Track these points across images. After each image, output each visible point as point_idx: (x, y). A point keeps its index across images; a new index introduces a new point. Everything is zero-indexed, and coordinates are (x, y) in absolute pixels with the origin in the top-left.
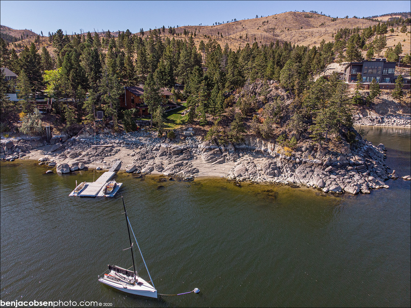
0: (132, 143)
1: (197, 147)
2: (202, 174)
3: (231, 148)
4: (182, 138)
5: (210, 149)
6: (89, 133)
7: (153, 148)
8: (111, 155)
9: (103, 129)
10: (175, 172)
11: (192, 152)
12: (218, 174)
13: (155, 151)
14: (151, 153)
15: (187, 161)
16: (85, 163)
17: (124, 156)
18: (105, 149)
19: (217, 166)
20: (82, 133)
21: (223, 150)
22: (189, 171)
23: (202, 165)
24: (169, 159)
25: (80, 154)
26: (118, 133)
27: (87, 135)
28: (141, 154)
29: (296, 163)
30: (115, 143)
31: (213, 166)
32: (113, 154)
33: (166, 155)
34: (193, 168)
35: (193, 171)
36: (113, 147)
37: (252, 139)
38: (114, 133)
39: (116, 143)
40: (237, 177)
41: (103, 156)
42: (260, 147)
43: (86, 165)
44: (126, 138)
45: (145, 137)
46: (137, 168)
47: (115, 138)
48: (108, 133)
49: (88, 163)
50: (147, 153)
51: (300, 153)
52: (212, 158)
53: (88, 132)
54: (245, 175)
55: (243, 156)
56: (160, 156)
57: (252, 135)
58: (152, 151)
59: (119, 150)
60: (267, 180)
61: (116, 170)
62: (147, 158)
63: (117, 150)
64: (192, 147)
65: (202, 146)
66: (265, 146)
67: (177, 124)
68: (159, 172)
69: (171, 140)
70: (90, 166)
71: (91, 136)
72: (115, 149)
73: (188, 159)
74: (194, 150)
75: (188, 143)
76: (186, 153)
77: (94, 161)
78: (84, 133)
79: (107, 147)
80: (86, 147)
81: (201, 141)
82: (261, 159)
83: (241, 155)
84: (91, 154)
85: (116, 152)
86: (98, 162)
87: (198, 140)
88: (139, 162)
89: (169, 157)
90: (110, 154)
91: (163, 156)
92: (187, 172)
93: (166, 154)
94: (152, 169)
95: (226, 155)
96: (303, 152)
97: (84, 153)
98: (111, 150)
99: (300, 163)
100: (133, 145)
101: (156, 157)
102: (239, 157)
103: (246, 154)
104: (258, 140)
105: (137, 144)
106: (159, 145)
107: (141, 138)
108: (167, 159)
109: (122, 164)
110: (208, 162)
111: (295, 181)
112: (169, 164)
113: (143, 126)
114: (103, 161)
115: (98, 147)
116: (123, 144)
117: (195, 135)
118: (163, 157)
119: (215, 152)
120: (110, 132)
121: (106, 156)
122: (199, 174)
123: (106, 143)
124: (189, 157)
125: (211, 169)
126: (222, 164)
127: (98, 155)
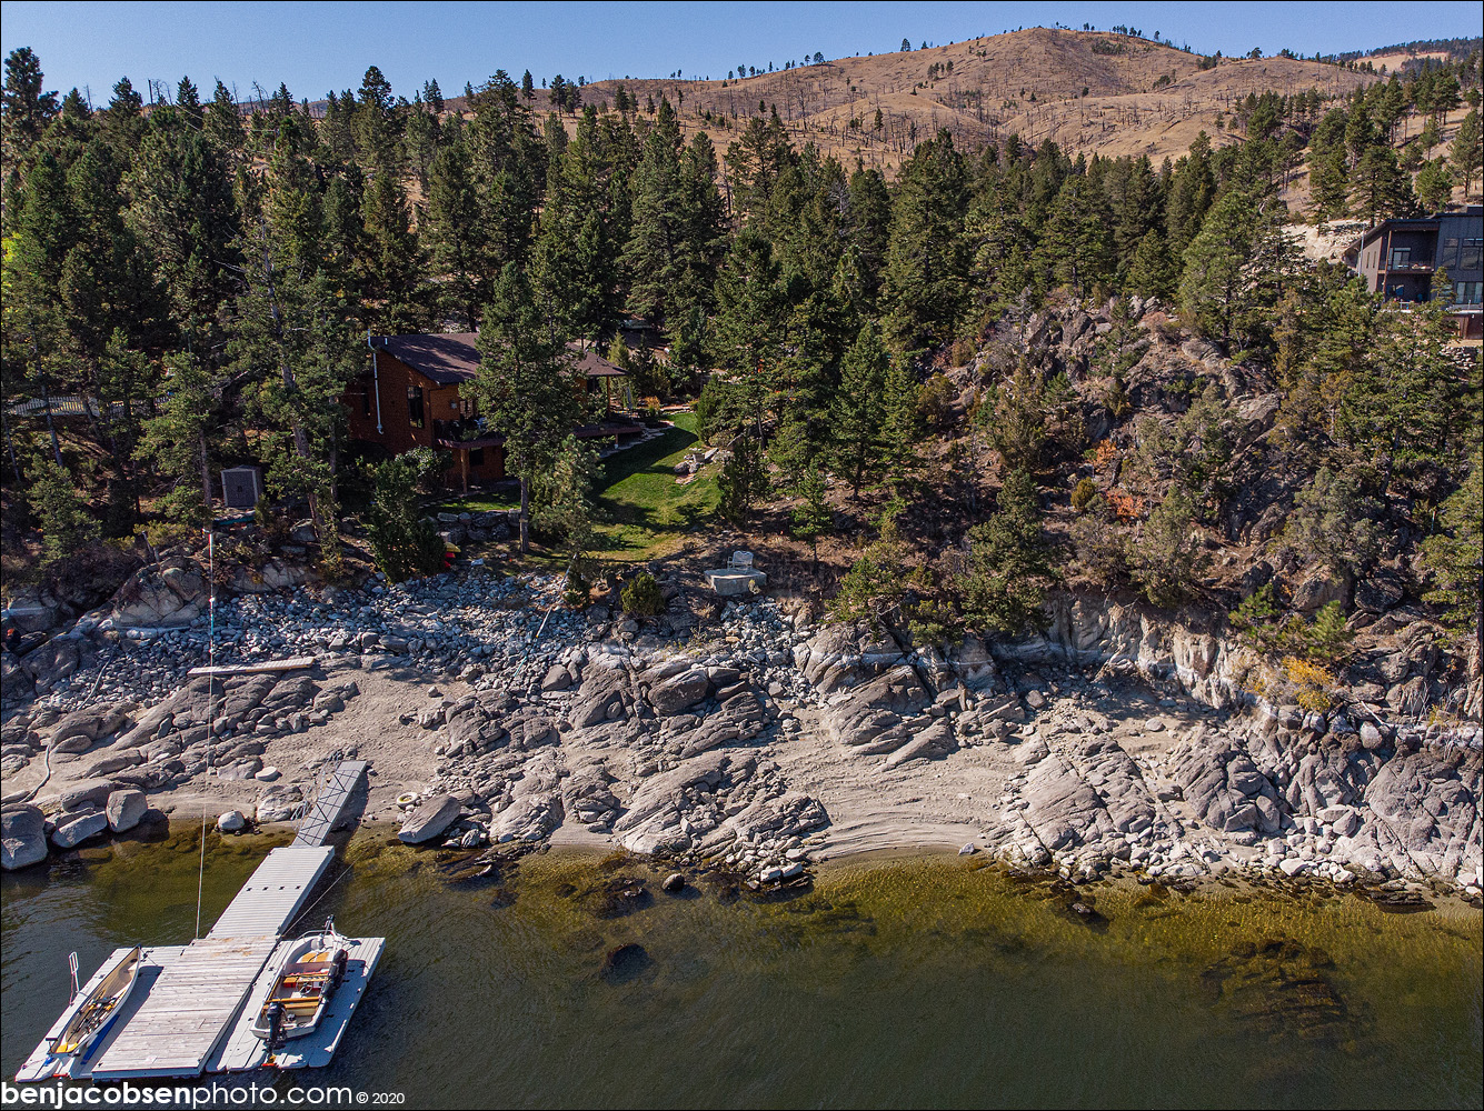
0: (424, 647)
1: (790, 661)
2: (852, 835)
3: (977, 661)
4: (703, 613)
5: (863, 672)
6: (178, 595)
7: (542, 677)
8: (304, 725)
9: (260, 569)
10: (690, 830)
11: (766, 688)
12: (942, 828)
13: (555, 694)
14: (538, 704)
15: (747, 750)
16: (148, 785)
17: (385, 731)
18: (269, 686)
19: (917, 772)
20: (134, 596)
21: (937, 677)
22: (776, 825)
23: (837, 771)
24: (641, 740)
25: (124, 725)
26: (340, 589)
27: (168, 606)
28: (477, 717)
29: (1362, 751)
30: (325, 645)
31: (899, 773)
32: (318, 716)
33: (622, 715)
34: (793, 795)
35: (795, 818)
36: (316, 670)
37: (1082, 609)
38: (319, 588)
39: (335, 649)
40: (1057, 846)
41: (262, 733)
42: (1126, 650)
43: (157, 802)
44: (390, 618)
45: (496, 607)
46: (464, 810)
47: (325, 617)
48: (286, 591)
49: (169, 786)
50: (512, 705)
51: (1369, 689)
52: (883, 725)
53: (173, 590)
55: (1046, 706)
56: (590, 723)
57: (1081, 587)
58: (537, 691)
59: (354, 691)
60: (1227, 861)
61: (341, 832)
62: (514, 742)
63: (341, 689)
64: (764, 663)
65: (816, 650)
66: (1156, 648)
67: (658, 529)
68: (593, 830)
69: (641, 623)
70: (182, 803)
71: (187, 613)
72: (327, 685)
73: (752, 740)
74: (772, 679)
75: (739, 635)
76: (738, 701)
77: (202, 769)
78: (147, 594)
79: (282, 674)
80: (160, 675)
81: (805, 622)
82: (1152, 723)
83: (1034, 699)
84: (189, 724)
85: (337, 706)
86: (229, 776)
87: (789, 618)
88: (474, 765)
89: (643, 729)
90: (304, 719)
91: (605, 719)
92: (762, 829)
93: (623, 709)
94: (552, 818)
95: (953, 706)
96: (1386, 684)
97: (146, 717)
98: (309, 692)
99: (1386, 748)
100: (430, 656)
101: (567, 728)
102: (1029, 715)
103: (1059, 694)
104: (1115, 613)
105: (451, 653)
106: (576, 655)
107: (472, 614)
108: (632, 739)
109: (371, 779)
110: (865, 754)
111: (1385, 862)
112: (647, 774)
113: (479, 543)
114: (260, 766)
115: (229, 675)
116: (375, 651)
117: (768, 589)
118: (608, 727)
119: (897, 689)
120: (297, 585)
121: (277, 734)
122: (833, 833)
123: (275, 647)
124: (757, 725)
125: (891, 798)
126: (943, 757)
127: (229, 729)
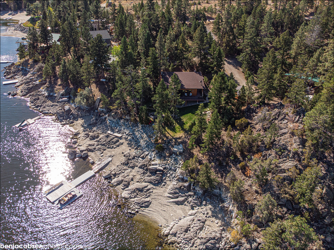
0: (135, 139)
4: (167, 155)
7: (141, 155)
10: (130, 197)
11: (167, 174)
13: (140, 159)
14: (137, 160)
15: (152, 186)
17: (119, 154)
18: (113, 138)
19: (172, 205)
21: (192, 188)
23: (161, 197)
25: (98, 137)
26: (134, 123)
31: (169, 204)
32: (115, 147)
33: (144, 169)
34: (148, 199)
36: (121, 138)
38: (131, 122)
39: (126, 134)
40: (171, 234)
42: (229, 203)
43: (89, 154)
44: (136, 131)
45: (148, 137)
46: (112, 175)
48: (127, 120)
50: (134, 158)
53: (113, 117)
54: (179, 237)
55: (205, 205)
58: (139, 157)
62: (128, 165)
63: (121, 143)
65: (179, 172)
66: (233, 207)
68: (122, 188)
69: (159, 152)
70: (91, 155)
71: (114, 120)
72: (120, 141)
73: (154, 185)
76: (158, 176)
77: (97, 150)
78: (110, 116)
79: (116, 137)
80: (106, 130)
82: (216, 221)
83: (204, 203)
84: (101, 142)
85: (118, 146)
86: (99, 153)
87: (180, 162)
88: (121, 167)
89: (144, 173)
90: (113, 146)
91: (141, 168)
92: (137, 203)
93: (144, 167)
94: (120, 183)
97: (101, 136)
98: (117, 142)
100: (135, 141)
101: (137, 166)
103: (210, 204)
105: (137, 142)
106: (147, 153)
107: (145, 136)
108: (142, 174)
109: (110, 163)
110: (168, 197)
114: (102, 153)
117: (182, 154)
118: (141, 170)
120: (129, 120)
121: (108, 148)
125: (162, 208)
126: (179, 205)
127: (104, 145)
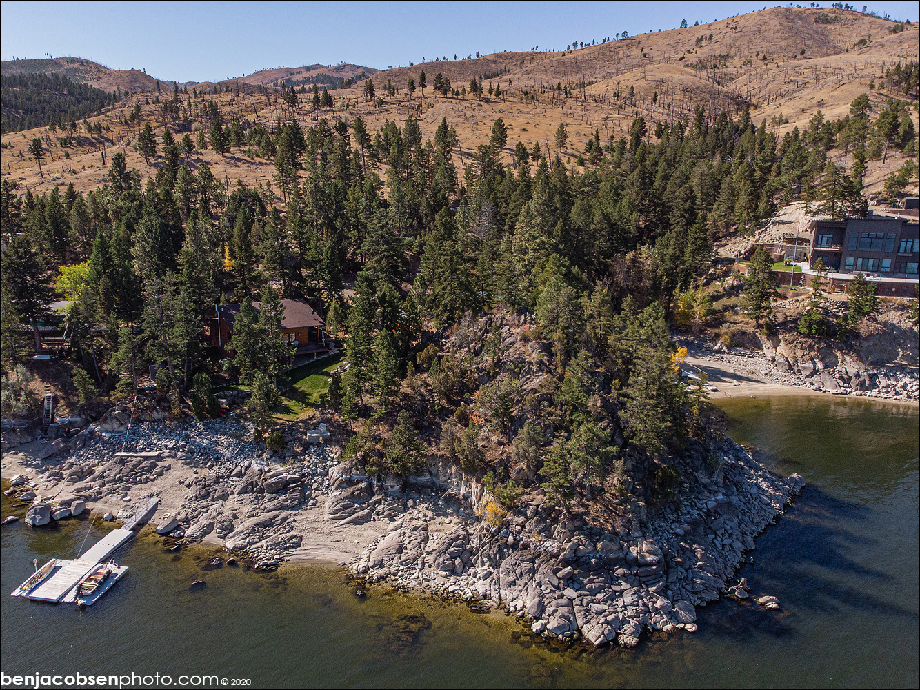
0: (199, 452)
1: (326, 474)
2: (304, 552)
3: (392, 484)
4: (298, 450)
5: (350, 482)
6: (119, 421)
7: (233, 471)
8: (147, 480)
9: (151, 412)
10: (249, 542)
11: (311, 486)
12: (339, 553)
13: (235, 479)
14: (226, 482)
15: (287, 512)
16: (88, 499)
17: (172, 486)
18: (140, 462)
19: (348, 529)
20: (105, 421)
21: (375, 488)
22: (277, 544)
23: (319, 524)
24: (254, 502)
25: (91, 472)
26: (179, 422)
27: (116, 425)
28: (201, 486)
29: (507, 546)
30: (166, 446)
31: (340, 529)
32: (152, 477)
33: (252, 491)
34: (293, 533)
35: (286, 544)
36: (159, 458)
37: (442, 466)
38: (171, 422)
39: (169, 449)
40: (372, 567)
41: (131, 482)
42: (457, 485)
43: (89, 505)
44: (193, 437)
45: (231, 436)
46: (180, 523)
47: (169, 436)
48: (160, 421)
49: (96, 500)
50: (217, 481)
51: (521, 519)
52: (345, 507)
54: (391, 565)
55: (413, 507)
56: (240, 493)
57: (442, 456)
58: (228, 477)
59: (169, 468)
60: (432, 584)
61: (136, 529)
62: (210, 498)
63: (164, 467)
64: (315, 474)
65: (335, 472)
66: (467, 486)
68: (219, 537)
69: (275, 452)
70: (96, 507)
71: (122, 429)
72: (160, 464)
73: (293, 508)
74: (315, 481)
75: (309, 461)
76: (293, 491)
77: (107, 495)
78: (109, 420)
79: (146, 458)
80: (108, 453)
81: (338, 458)
82: (447, 520)
83: (410, 503)
84: (109, 476)
85: (160, 474)
86: (115, 498)
87: (332, 455)
88: (193, 505)
89: (257, 498)
90: (147, 478)
91: (246, 492)
92: (272, 545)
93: (253, 488)
94: (207, 530)
95: (378, 502)
96: (528, 519)
97: (98, 470)
98: (154, 466)
99: (515, 546)
100: (201, 456)
101: (232, 493)
102: (406, 508)
103: (422, 502)
104: (454, 469)
105: (209, 455)
106: (247, 463)
107: (222, 438)
108: (252, 502)
109: (159, 507)
110: (333, 519)
111: (488, 593)
112: (249, 517)
113: (238, 405)
114: (126, 495)
115: (128, 457)
116: (184, 451)
117: (328, 441)
118: (245, 495)
119: (356, 493)
120: (164, 419)
121: (136, 483)
122: (298, 551)
123: (149, 446)
124: (296, 502)
125: (331, 538)
126: (361, 524)
127: (121, 480)
